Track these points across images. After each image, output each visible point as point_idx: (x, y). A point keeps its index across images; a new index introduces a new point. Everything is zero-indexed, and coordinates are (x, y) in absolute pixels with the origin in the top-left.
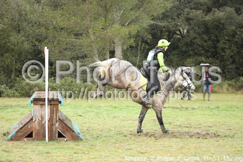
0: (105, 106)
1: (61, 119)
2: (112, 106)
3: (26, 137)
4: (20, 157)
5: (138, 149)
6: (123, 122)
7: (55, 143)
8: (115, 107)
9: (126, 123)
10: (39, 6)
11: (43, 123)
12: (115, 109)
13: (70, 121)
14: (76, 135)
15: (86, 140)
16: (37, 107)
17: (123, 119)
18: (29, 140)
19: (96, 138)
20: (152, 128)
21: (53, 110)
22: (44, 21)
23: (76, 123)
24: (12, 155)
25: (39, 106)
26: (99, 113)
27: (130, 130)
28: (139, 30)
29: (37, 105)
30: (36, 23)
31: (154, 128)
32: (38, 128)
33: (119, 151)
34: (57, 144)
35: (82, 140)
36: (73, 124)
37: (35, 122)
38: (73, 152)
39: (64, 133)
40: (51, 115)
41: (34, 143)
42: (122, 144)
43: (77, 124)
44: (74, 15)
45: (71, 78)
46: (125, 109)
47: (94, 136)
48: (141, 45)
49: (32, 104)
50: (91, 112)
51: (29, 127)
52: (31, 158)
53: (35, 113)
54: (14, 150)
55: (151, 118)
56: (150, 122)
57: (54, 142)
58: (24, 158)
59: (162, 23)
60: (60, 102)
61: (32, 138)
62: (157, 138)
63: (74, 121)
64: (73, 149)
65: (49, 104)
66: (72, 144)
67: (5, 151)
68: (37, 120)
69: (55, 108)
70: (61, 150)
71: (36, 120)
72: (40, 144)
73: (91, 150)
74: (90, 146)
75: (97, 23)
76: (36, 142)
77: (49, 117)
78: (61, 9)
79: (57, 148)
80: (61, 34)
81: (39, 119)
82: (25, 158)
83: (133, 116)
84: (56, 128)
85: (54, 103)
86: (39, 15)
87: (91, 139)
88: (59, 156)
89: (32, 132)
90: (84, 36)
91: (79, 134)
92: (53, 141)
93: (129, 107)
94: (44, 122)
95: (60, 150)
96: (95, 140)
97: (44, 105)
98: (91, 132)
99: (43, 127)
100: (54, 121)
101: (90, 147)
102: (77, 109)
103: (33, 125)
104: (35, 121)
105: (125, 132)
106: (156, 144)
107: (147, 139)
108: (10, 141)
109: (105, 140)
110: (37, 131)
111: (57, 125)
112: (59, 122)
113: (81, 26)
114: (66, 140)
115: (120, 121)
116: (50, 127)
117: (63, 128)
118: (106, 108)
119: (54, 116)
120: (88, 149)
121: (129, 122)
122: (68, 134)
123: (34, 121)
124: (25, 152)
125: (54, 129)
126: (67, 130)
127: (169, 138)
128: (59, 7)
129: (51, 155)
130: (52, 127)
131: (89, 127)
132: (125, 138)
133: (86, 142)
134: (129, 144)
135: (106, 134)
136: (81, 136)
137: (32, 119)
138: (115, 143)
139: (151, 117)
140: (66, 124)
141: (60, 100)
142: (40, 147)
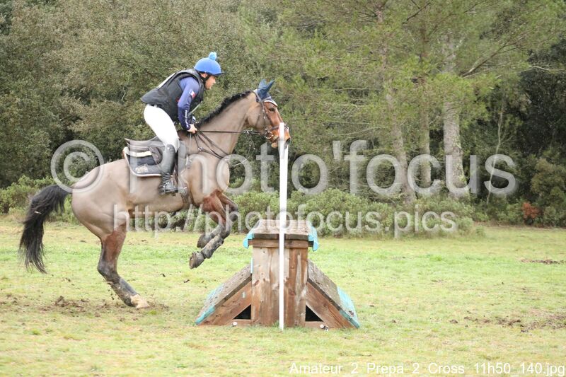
0: (416, 257)
1: (314, 280)
2: (432, 255)
3: (235, 318)
4: (223, 358)
5: (480, 350)
6: (454, 293)
7: (299, 332)
8: (439, 260)
9: (459, 295)
10: (271, 26)
11: (273, 288)
12: (439, 262)
13: (334, 286)
14: (346, 316)
15: (367, 327)
16: (262, 254)
17: (455, 285)
18: (242, 324)
19: (390, 324)
20: (517, 307)
21: (296, 261)
22: (283, 62)
23: (347, 291)
24: (207, 353)
25: (266, 250)
26: (400, 272)
27: (468, 309)
28: (499, 85)
29: (261, 248)
30: (263, 66)
31: (522, 306)
32: (262, 299)
33: (438, 354)
34: (303, 334)
35: (357, 327)
36: (340, 293)
37: (257, 286)
38: (336, 350)
39: (319, 312)
40: (290, 272)
41: (252, 331)
42: (447, 339)
43: (349, 293)
44: (350, 50)
45: (341, 192)
46: (461, 263)
47: (386, 320)
48: (505, 119)
49: (251, 246)
50: (382, 268)
51: (244, 297)
52: (246, 360)
53: (257, 266)
54: (211, 344)
55: (518, 285)
56: (515, 294)
57: (297, 331)
58: (231, 360)
59: (554, 70)
60: (311, 244)
61: (249, 320)
62: (524, 329)
63: (344, 287)
64: (336, 345)
65: (288, 246)
66: (335, 335)
67: (192, 346)
68: (261, 281)
69: (299, 257)
70: (312, 346)
71: (258, 281)
72: (266, 334)
73: (376, 349)
74: (375, 340)
75: (402, 67)
76: (259, 329)
77: (288, 276)
78: (321, 35)
79: (302, 342)
80: (319, 92)
81: (264, 280)
82: (233, 362)
83: (478, 280)
84: (301, 300)
85: (297, 246)
86: (271, 49)
87: (377, 327)
88: (307, 359)
89: (250, 307)
90: (371, 98)
91: (353, 314)
92: (294, 327)
93: (470, 259)
94: (275, 285)
95: (308, 346)
96: (388, 329)
97: (277, 250)
98: (379, 312)
99: (273, 297)
100: (298, 285)
101: (374, 343)
102: (353, 260)
103: (252, 292)
104: (255, 284)
105: (455, 313)
106: (523, 342)
107: (504, 329)
108: (202, 325)
109: (408, 328)
110: (260, 304)
111: (304, 292)
112: (309, 287)
113: (365, 74)
114: (322, 326)
115: (447, 291)
116: (290, 298)
117: (317, 300)
118: (418, 260)
119: (298, 273)
120: (370, 346)
121: (467, 293)
122: (327, 313)
123: (253, 282)
124: (232, 348)
125: (298, 303)
126: (325, 305)
127: (554, 328)
128: (316, 30)
129: (289, 357)
130: (293, 299)
131: (377, 300)
132: (453, 325)
133: (368, 332)
134: (461, 340)
135: (411, 317)
136: (355, 319)
137: (250, 279)
138: (430, 336)
139: (518, 282)
140: (323, 292)
141: (310, 240)
142: (267, 339)
